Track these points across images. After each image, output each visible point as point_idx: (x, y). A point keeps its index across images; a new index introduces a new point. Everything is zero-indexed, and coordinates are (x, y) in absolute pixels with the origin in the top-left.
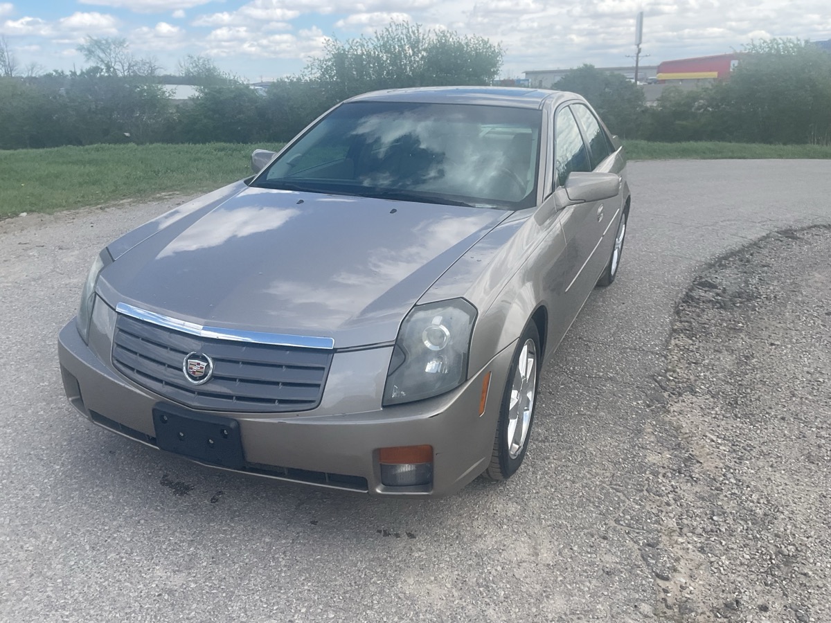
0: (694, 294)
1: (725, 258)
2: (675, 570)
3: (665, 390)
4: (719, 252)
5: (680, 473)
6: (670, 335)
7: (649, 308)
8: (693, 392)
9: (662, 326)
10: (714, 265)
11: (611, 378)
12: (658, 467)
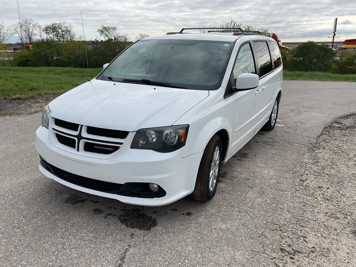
0: (333, 125)
1: (349, 116)
2: (306, 180)
3: (315, 147)
4: (347, 113)
5: (313, 164)
6: (321, 135)
7: (315, 127)
8: (324, 149)
9: (318, 132)
10: (344, 118)
11: (297, 143)
12: (307, 162)
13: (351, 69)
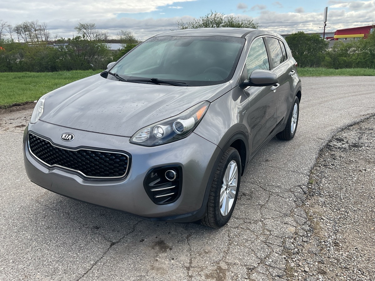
0: (331, 144)
3: (306, 193)
4: (348, 122)
7: (306, 151)
9: (310, 160)
10: (345, 129)
11: (278, 186)
13: (345, 61)
